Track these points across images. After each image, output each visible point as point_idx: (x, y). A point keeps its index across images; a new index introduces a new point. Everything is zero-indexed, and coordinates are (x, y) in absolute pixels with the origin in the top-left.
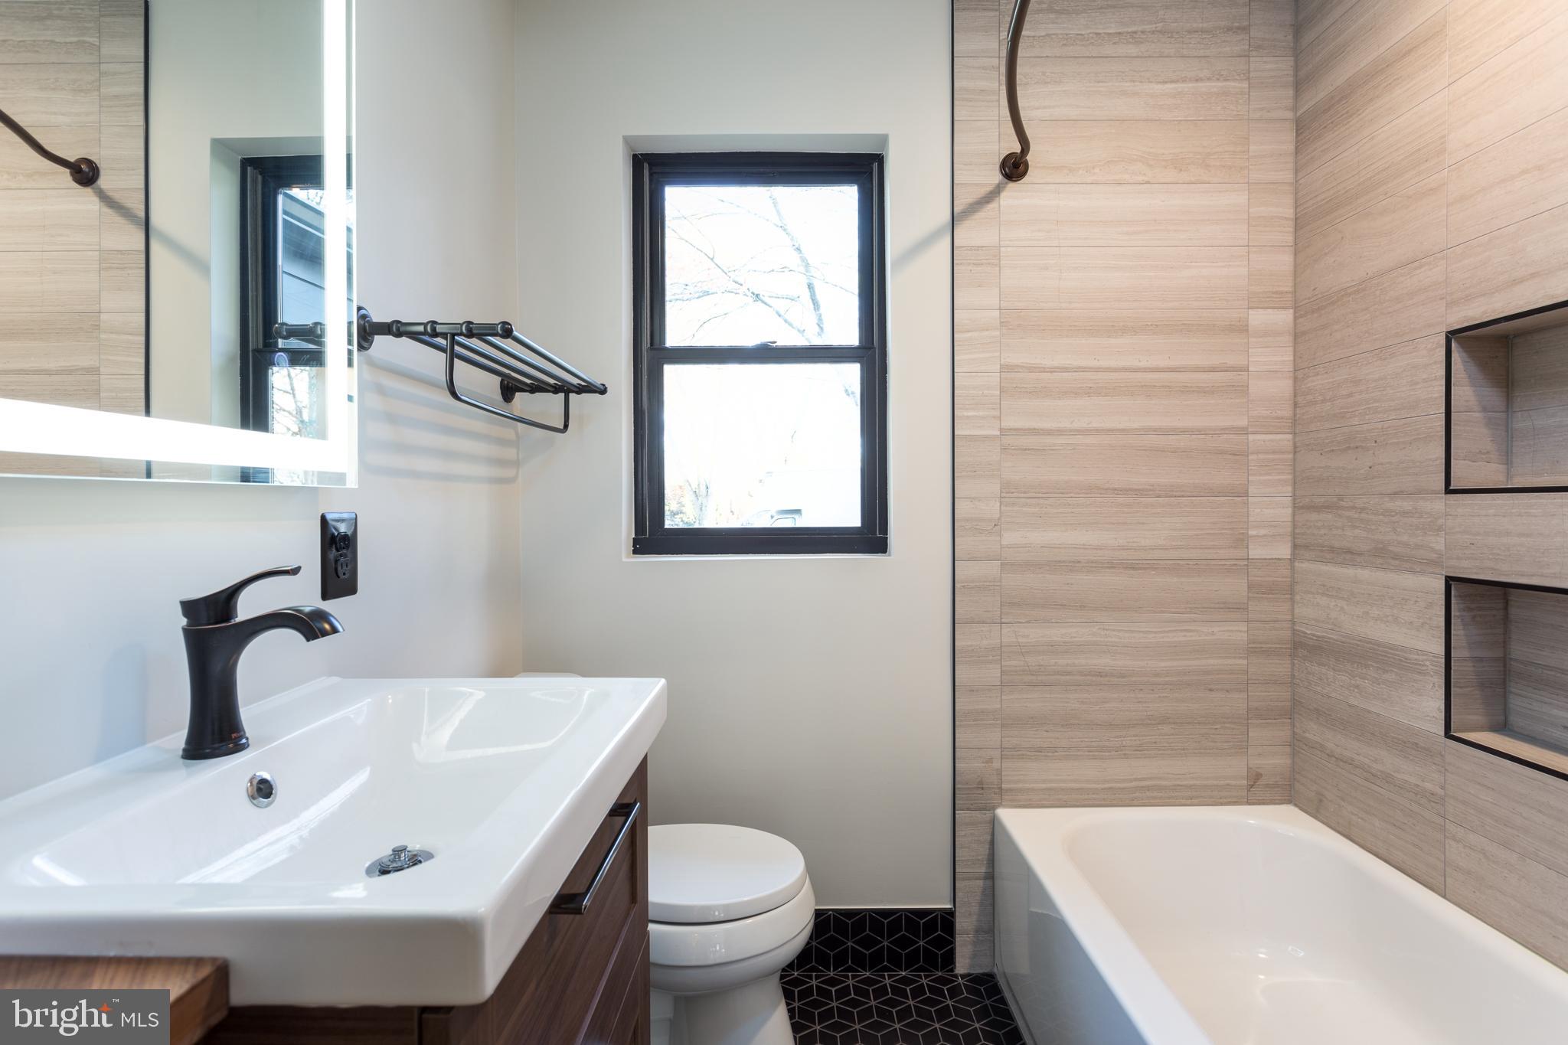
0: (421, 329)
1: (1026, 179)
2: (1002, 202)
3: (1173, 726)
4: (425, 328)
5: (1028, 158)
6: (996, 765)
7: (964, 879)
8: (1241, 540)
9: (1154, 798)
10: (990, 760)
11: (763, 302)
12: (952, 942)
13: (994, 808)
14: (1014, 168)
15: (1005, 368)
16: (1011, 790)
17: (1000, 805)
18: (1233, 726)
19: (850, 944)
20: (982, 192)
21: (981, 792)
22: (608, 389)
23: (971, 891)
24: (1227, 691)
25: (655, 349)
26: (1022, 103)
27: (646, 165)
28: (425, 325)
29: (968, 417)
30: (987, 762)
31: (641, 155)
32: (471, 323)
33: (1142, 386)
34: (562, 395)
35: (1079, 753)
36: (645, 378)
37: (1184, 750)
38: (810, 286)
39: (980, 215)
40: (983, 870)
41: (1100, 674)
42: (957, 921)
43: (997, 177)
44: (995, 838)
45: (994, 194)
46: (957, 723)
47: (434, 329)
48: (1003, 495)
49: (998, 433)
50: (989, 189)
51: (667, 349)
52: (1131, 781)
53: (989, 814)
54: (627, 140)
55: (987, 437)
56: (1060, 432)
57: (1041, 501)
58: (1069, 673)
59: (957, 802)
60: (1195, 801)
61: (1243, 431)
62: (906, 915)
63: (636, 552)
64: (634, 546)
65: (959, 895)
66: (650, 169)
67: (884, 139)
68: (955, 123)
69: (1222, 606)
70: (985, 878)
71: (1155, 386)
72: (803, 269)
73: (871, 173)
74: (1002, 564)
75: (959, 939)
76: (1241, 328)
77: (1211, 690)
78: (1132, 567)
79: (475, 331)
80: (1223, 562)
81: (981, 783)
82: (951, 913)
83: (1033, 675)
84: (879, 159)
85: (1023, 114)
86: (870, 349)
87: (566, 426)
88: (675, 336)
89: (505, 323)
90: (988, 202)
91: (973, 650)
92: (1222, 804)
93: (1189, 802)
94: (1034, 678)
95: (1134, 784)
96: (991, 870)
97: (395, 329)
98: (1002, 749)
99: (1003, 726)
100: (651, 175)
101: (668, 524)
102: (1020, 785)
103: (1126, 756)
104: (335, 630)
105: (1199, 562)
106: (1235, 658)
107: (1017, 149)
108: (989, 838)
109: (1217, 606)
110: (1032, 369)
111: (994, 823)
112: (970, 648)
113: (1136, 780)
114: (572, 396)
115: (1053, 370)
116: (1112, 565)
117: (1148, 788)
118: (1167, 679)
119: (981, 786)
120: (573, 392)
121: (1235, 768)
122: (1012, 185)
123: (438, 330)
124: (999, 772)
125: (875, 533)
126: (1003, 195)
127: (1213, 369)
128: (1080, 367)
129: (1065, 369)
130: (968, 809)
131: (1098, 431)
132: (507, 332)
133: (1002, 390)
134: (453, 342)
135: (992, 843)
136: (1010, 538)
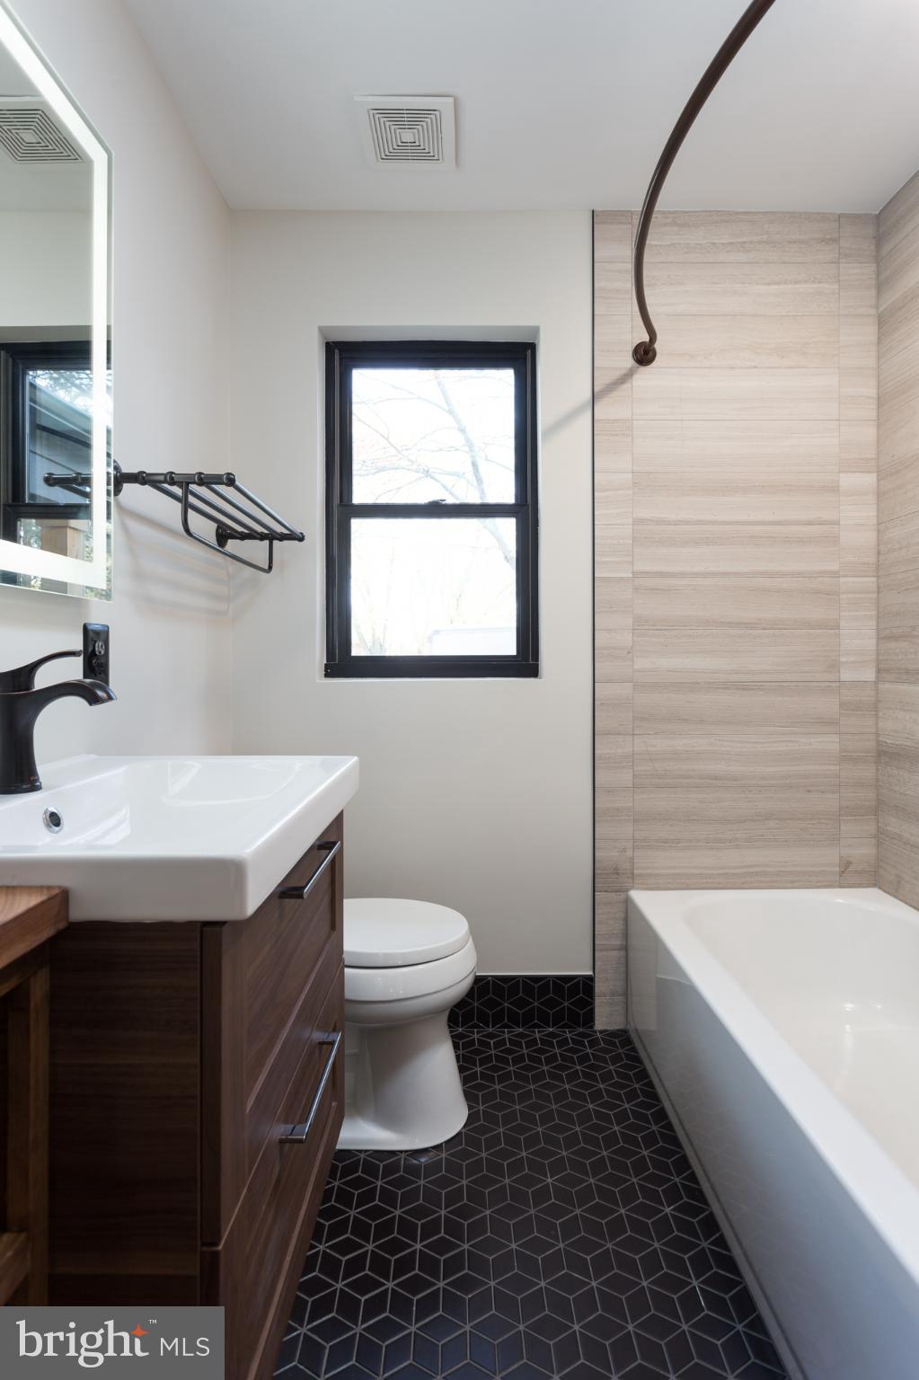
0: (162, 478)
1: (654, 364)
2: (634, 383)
3: (777, 821)
4: (165, 478)
5: (655, 346)
6: (629, 853)
7: (601, 950)
8: (835, 666)
9: (762, 882)
10: (624, 850)
11: (432, 478)
12: (591, 1003)
13: (627, 890)
14: (644, 355)
15: (638, 522)
16: (640, 875)
17: (633, 888)
18: (826, 821)
19: (506, 1004)
20: (617, 375)
21: (616, 876)
22: (306, 537)
23: (609, 958)
24: (823, 792)
25: (345, 505)
26: (649, 301)
27: (337, 351)
28: (165, 475)
29: (605, 562)
30: (622, 852)
31: (333, 342)
32: (202, 474)
33: (751, 537)
34: (266, 542)
35: (698, 844)
36: (336, 529)
37: (786, 841)
38: (474, 465)
39: (615, 394)
40: (618, 942)
41: (716, 778)
42: (596, 985)
43: (629, 361)
44: (630, 914)
45: (629, 375)
46: (597, 818)
47: (172, 479)
48: (636, 627)
49: (631, 575)
50: (623, 372)
51: (353, 505)
52: (742, 867)
53: (623, 896)
54: (321, 329)
55: (622, 579)
56: (683, 575)
57: (666, 632)
58: (690, 777)
59: (596, 885)
60: (796, 885)
61: (835, 574)
62: (553, 981)
63: (327, 675)
64: (326, 670)
65: (597, 963)
66: (340, 355)
67: (536, 330)
68: (596, 317)
69: (819, 720)
70: (620, 949)
71: (762, 537)
72: (467, 449)
73: (525, 359)
74: (634, 686)
75: (598, 1001)
76: (834, 489)
77: (809, 791)
78: (743, 687)
79: (205, 481)
80: (819, 684)
81: (616, 869)
82: (591, 979)
83: (659, 778)
84: (532, 347)
85: (650, 310)
86: (523, 505)
87: (270, 567)
88: (360, 496)
89: (229, 474)
90: (622, 383)
91: (610, 758)
92: (818, 887)
93: (790, 885)
94: (661, 781)
95: (745, 870)
96: (624, 943)
97: (140, 478)
98: (634, 840)
99: (635, 821)
100: (341, 359)
101: (355, 652)
102: (649, 871)
103: (738, 847)
104: (110, 698)
105: (799, 684)
106: (829, 764)
107: (646, 338)
108: (622, 915)
109: (813, 721)
110: (659, 522)
111: (628, 904)
112: (607, 756)
113: (745, 866)
114: (276, 543)
115: (676, 523)
116: (726, 686)
117: (756, 874)
118: (772, 782)
119: (616, 871)
120: (277, 539)
121: (829, 857)
122: (642, 369)
123: (175, 480)
124: (632, 859)
125: (528, 660)
126: (636, 377)
127: (810, 523)
128: (698, 521)
129: (687, 522)
130: (606, 891)
131: (714, 575)
132: (230, 481)
133: (634, 539)
134: (187, 492)
135: (626, 919)
136: (640, 663)
